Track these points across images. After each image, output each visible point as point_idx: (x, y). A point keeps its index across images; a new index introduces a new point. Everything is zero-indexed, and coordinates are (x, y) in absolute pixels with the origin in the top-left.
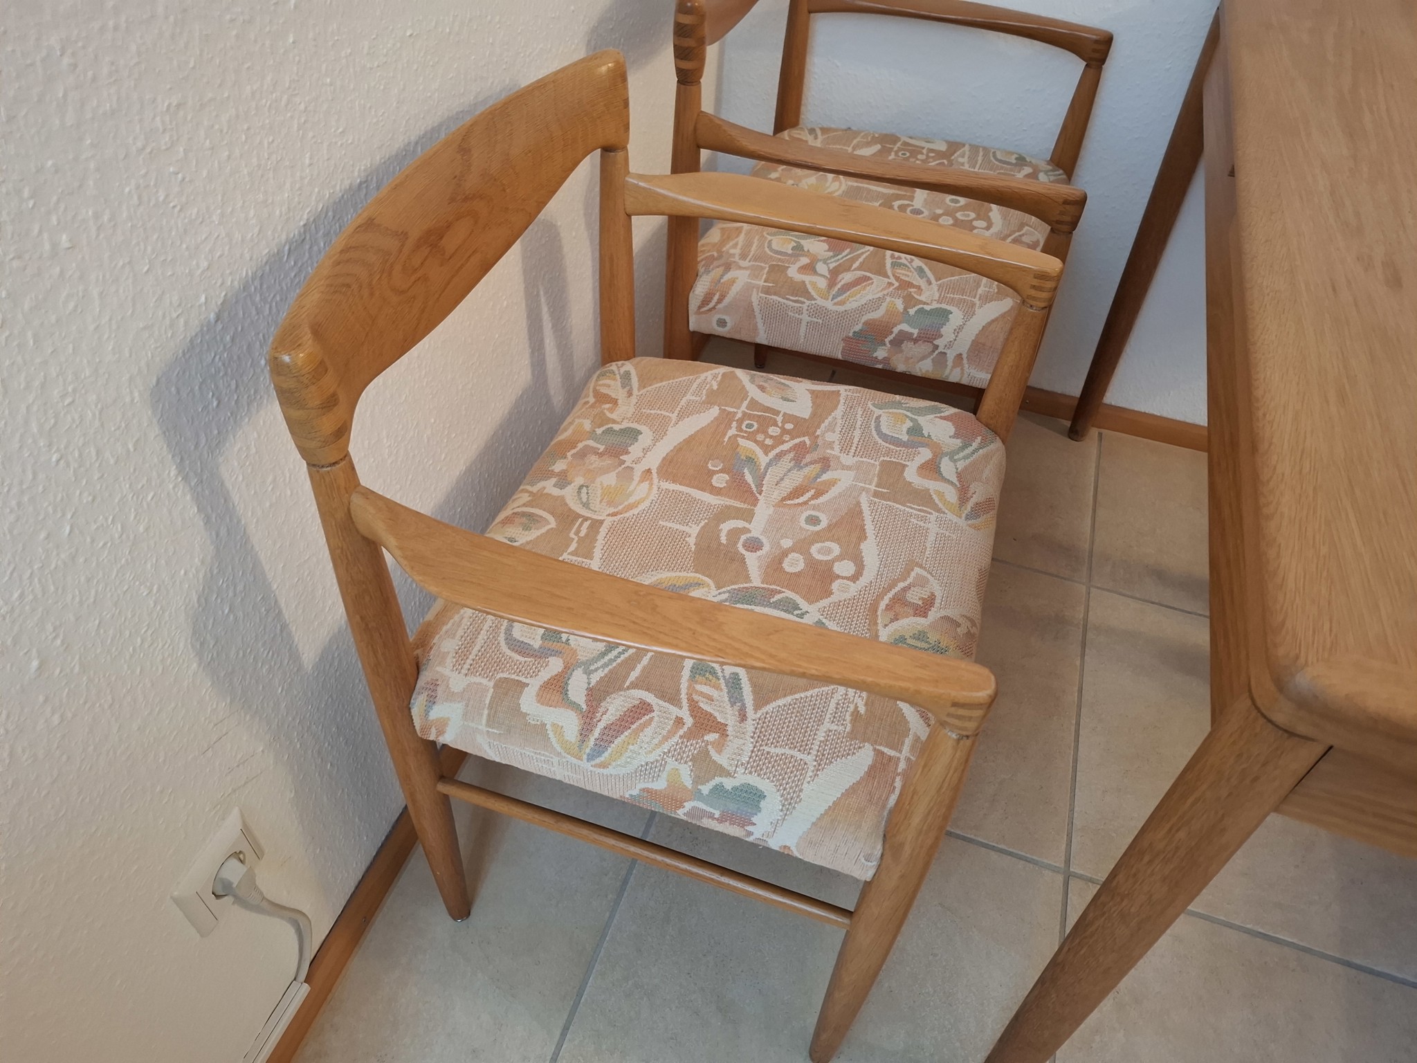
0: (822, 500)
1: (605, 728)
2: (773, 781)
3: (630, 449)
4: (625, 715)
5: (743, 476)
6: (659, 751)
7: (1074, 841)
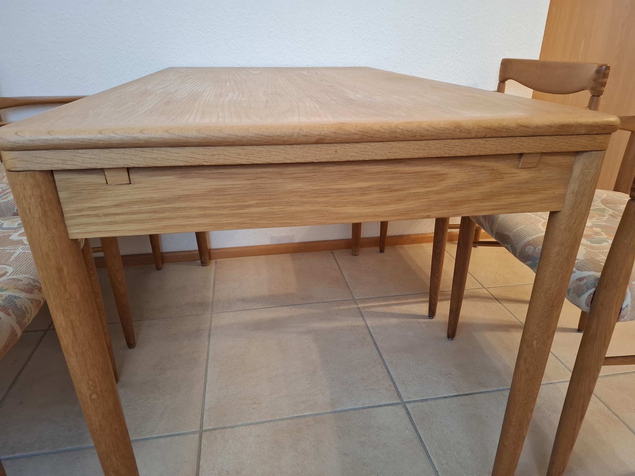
7: (205, 416)
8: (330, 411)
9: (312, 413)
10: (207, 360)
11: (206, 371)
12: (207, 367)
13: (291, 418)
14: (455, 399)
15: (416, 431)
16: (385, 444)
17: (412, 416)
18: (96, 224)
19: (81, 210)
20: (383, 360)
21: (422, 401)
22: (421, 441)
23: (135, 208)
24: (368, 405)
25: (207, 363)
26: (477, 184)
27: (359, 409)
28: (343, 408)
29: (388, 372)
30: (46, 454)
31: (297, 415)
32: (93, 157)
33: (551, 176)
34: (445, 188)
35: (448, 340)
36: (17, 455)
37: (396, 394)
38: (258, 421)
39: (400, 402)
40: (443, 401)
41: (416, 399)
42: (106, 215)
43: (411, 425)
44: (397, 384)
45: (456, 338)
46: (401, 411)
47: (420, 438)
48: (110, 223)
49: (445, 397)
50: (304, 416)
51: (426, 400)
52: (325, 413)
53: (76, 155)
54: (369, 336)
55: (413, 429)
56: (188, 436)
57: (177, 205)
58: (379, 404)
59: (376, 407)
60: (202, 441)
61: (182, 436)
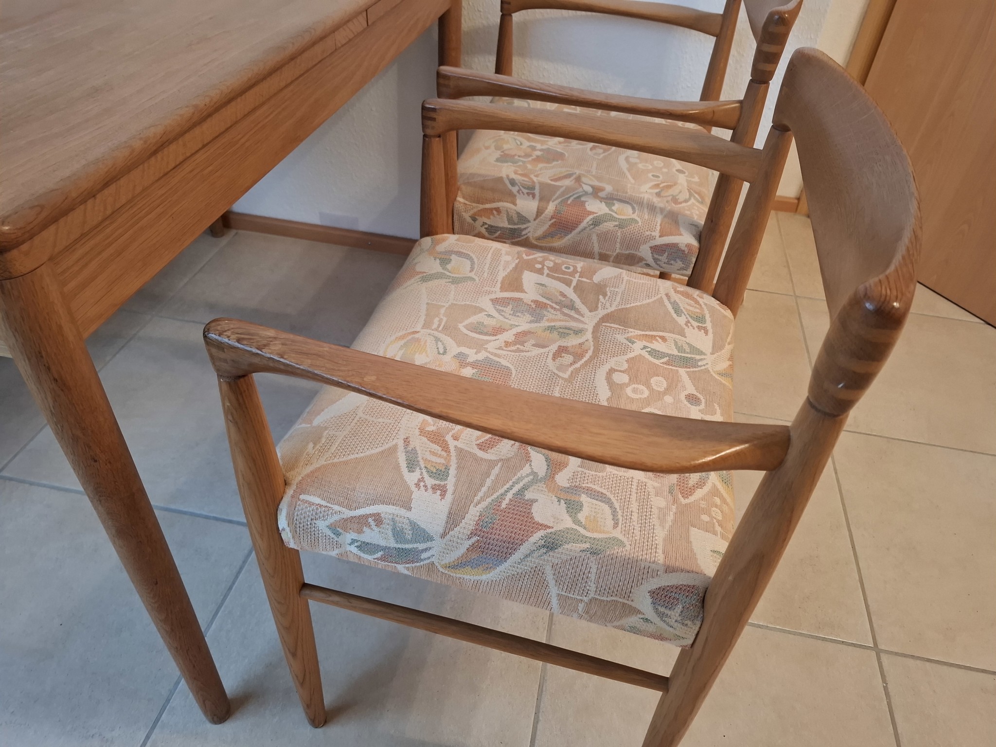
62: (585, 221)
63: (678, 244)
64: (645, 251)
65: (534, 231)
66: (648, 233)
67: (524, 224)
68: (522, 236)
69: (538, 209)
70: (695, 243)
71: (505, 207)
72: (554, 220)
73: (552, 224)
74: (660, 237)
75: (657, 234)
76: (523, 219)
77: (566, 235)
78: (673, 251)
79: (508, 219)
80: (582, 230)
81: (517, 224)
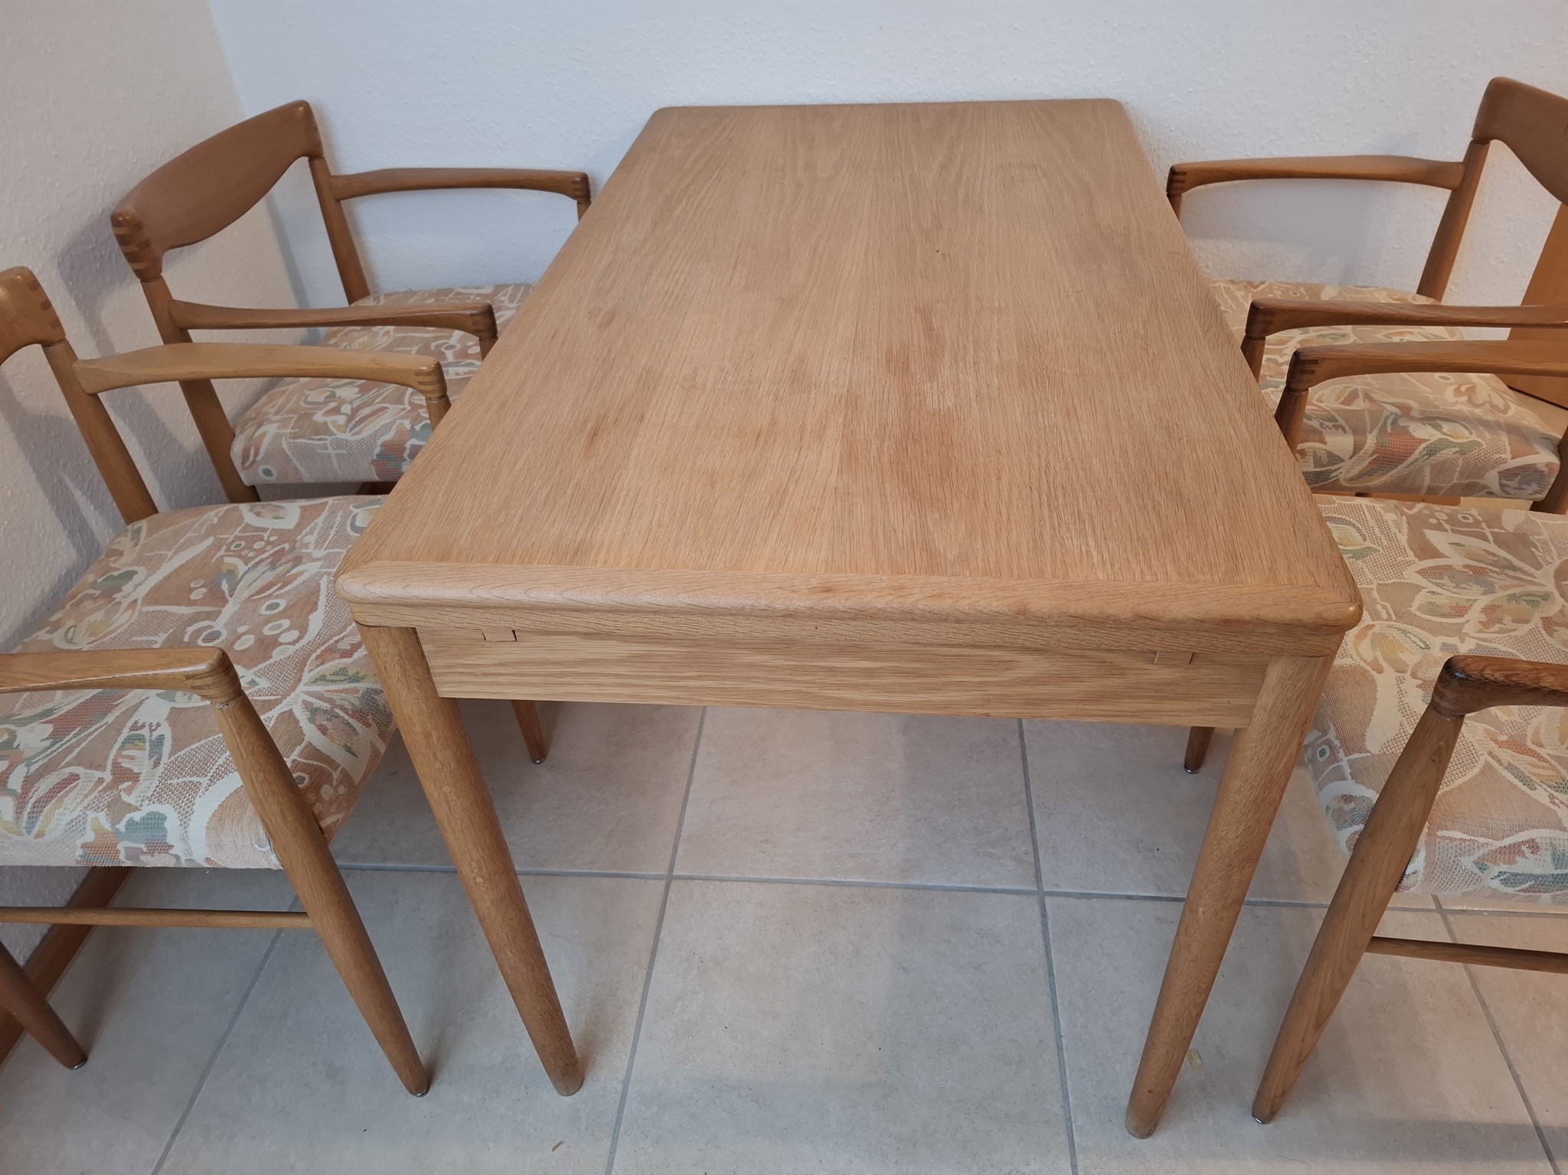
0: (286, 589)
1: (35, 802)
2: (171, 804)
3: (123, 588)
4: (53, 788)
5: (220, 584)
6: (81, 807)
7: (680, 849)
8: (898, 882)
9: (863, 880)
10: (698, 739)
11: (694, 761)
12: (695, 753)
13: (825, 884)
14: (1149, 904)
15: (1048, 953)
16: (980, 965)
17: (1049, 923)
18: (474, 684)
19: (453, 666)
20: (1028, 796)
21: (1081, 896)
22: (1051, 974)
23: (525, 669)
24: (970, 886)
25: (697, 746)
26: (1074, 679)
27: (951, 889)
28: (924, 882)
29: (1032, 823)
30: (431, 871)
31: (836, 879)
32: (463, 616)
33: (1221, 679)
34: (1015, 679)
35: (1184, 772)
36: (390, 865)
37: (1032, 871)
38: (766, 877)
39: (1036, 889)
40: (1122, 903)
41: (1069, 890)
42: (484, 674)
43: (1042, 940)
44: (1041, 853)
45: (1203, 770)
46: (1032, 907)
47: (1050, 967)
48: (491, 684)
49: (1129, 897)
50: (850, 885)
51: (1089, 896)
52: (887, 886)
53: (441, 612)
54: (1017, 737)
55: (1043, 948)
56: (649, 882)
57: (581, 670)
58: (993, 887)
59: (986, 891)
60: (669, 896)
61: (638, 880)
62: (1417, 452)
63: (1536, 464)
64: (1492, 479)
65: (1345, 471)
66: (1497, 456)
67: (1336, 464)
68: (1330, 479)
69: (1355, 445)
70: (1554, 460)
71: (1311, 448)
72: (1377, 455)
73: (1374, 460)
74: (1512, 459)
75: (1507, 456)
76: (1334, 459)
77: (1389, 471)
78: (1529, 473)
79: (1314, 461)
80: (1412, 463)
81: (1327, 466)
